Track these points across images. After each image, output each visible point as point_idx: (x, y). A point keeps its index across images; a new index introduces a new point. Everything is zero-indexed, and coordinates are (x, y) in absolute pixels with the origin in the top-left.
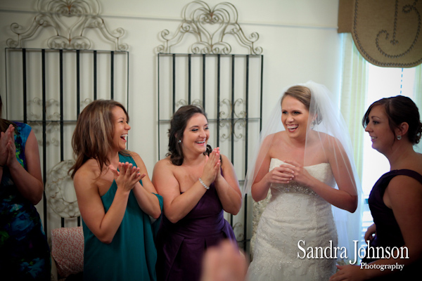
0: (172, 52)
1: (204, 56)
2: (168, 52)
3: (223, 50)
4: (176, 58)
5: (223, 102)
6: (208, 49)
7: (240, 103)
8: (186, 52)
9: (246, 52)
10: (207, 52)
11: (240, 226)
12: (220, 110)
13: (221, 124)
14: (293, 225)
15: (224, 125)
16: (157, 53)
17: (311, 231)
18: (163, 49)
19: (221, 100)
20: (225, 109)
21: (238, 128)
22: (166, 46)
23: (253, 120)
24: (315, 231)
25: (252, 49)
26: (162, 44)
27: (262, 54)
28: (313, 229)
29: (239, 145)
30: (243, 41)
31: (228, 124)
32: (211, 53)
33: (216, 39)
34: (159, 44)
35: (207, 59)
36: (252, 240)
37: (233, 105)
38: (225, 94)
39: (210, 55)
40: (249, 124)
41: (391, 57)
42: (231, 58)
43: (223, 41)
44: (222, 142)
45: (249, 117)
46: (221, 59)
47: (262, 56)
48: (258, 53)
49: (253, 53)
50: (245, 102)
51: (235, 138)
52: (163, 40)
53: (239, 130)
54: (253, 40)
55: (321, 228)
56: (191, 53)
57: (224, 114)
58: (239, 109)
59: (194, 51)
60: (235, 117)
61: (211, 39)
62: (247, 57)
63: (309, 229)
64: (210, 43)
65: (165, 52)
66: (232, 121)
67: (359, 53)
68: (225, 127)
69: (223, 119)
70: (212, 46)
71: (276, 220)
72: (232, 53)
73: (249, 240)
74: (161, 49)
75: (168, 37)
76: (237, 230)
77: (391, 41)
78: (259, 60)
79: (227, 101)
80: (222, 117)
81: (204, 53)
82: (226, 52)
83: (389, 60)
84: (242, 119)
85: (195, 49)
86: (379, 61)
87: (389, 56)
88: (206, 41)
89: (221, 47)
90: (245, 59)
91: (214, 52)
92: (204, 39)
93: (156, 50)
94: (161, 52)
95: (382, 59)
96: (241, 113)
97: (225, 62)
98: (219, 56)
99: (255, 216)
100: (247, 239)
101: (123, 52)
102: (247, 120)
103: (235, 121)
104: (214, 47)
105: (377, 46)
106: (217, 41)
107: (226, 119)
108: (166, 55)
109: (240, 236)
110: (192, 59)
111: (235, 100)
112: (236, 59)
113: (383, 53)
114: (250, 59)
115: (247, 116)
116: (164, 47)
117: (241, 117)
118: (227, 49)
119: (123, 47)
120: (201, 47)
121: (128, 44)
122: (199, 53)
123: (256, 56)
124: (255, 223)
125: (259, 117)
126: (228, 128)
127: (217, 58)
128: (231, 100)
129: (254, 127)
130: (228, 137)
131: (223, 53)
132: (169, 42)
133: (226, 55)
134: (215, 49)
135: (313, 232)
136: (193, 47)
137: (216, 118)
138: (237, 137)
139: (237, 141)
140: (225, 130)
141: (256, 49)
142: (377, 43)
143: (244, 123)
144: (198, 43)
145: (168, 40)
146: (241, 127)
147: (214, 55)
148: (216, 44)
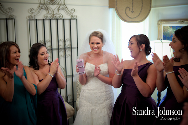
0: (36, 18)
1: (50, 20)
2: (34, 18)
3: (59, 17)
4: (38, 21)
5: (60, 40)
6: (52, 17)
7: (68, 40)
8: (42, 18)
9: (69, 17)
10: (51, 18)
11: (71, 95)
12: (59, 44)
13: (60, 50)
14: (95, 91)
15: (61, 51)
16: (28, 19)
17: (103, 93)
18: (31, 17)
19: (59, 39)
20: (61, 44)
21: (68, 52)
22: (32, 15)
23: (74, 48)
24: (104, 93)
25: (72, 16)
26: (30, 14)
27: (77, 18)
28: (104, 92)
29: (68, 59)
30: (68, 12)
31: (63, 50)
32: (54, 18)
33: (55, 12)
34: (29, 14)
35: (52, 21)
36: (77, 101)
37: (65, 41)
38: (61, 37)
39: (53, 19)
40: (73, 50)
41: (132, 18)
42: (63, 20)
43: (59, 12)
44: (61, 58)
45: (72, 46)
46: (58, 21)
47: (77, 19)
48: (75, 18)
49: (73, 18)
50: (70, 40)
51: (66, 56)
52: (31, 13)
53: (68, 53)
54: (72, 12)
55: (107, 91)
56: (44, 18)
57: (61, 46)
58: (68, 43)
59: (46, 18)
60: (66, 47)
61: (53, 12)
62: (70, 20)
63: (102, 92)
64: (53, 14)
65: (32, 18)
66: (65, 49)
67: (118, 17)
68: (62, 51)
69: (61, 48)
70: (54, 15)
71: (87, 90)
72: (63, 18)
73: (76, 101)
74: (30, 17)
75: (33, 11)
76: (69, 97)
77: (131, 12)
78: (75, 21)
79: (62, 40)
80: (60, 47)
81: (50, 18)
82: (60, 18)
83: (131, 20)
84: (69, 48)
85: (46, 17)
86: (127, 20)
87: (131, 18)
88: (51, 13)
89: (58, 16)
90: (69, 20)
91: (55, 18)
92: (50, 12)
93: (28, 17)
94: (30, 18)
95: (128, 19)
96: (69, 45)
97: (60, 22)
98: (57, 20)
99: (77, 90)
100: (74, 100)
101: (12, 19)
102: (71, 48)
103: (66, 49)
104: (55, 16)
105: (126, 14)
106: (56, 13)
107: (62, 48)
108: (33, 20)
109: (71, 100)
110: (45, 21)
111: (66, 39)
112: (65, 21)
113: (128, 17)
114: (71, 21)
115: (71, 46)
116: (31, 16)
117: (69, 47)
118: (61, 17)
119: (12, 16)
120: (49, 16)
121: (14, 15)
122: (48, 18)
123: (74, 19)
124: (77, 93)
125: (77, 46)
126: (63, 52)
127: (56, 20)
128: (64, 39)
129: (74, 51)
130: (63, 56)
131: (59, 18)
132: (34, 14)
133: (60, 19)
134: (55, 17)
135: (104, 94)
136: (45, 16)
137: (57, 48)
138: (67, 56)
139: (67, 58)
140: (62, 53)
141: (74, 16)
142: (125, 12)
143: (70, 50)
144: (47, 14)
145: (33, 13)
146: (69, 51)
147: (55, 19)
148: (55, 14)
